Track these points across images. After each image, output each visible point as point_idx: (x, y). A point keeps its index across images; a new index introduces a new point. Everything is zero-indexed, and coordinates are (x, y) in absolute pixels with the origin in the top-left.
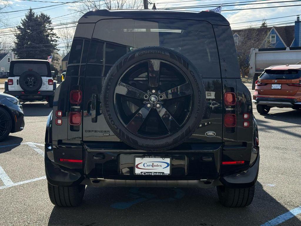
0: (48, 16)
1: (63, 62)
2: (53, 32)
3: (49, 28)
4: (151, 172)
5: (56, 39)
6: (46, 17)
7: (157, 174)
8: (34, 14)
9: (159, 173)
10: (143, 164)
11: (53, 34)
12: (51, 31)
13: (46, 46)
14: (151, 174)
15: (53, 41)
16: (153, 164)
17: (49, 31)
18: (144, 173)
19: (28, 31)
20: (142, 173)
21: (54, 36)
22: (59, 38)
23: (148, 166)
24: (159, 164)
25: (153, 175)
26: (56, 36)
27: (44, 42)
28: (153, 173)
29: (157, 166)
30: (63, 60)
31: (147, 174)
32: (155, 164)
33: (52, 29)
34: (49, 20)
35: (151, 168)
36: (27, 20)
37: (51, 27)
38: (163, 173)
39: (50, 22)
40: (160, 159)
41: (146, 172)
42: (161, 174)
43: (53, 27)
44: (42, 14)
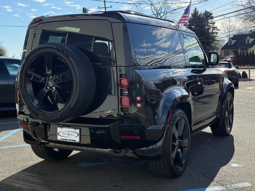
0: (211, 13)
1: (222, 51)
2: (214, 26)
3: (211, 22)
4: (67, 139)
5: (217, 31)
6: (209, 13)
7: (71, 141)
8: (198, 12)
9: (72, 140)
10: (62, 132)
11: (214, 28)
12: (213, 25)
13: (206, 38)
14: (67, 141)
15: (214, 33)
16: (69, 133)
17: (211, 25)
18: (63, 140)
19: (193, 27)
20: (61, 139)
21: (215, 29)
22: (220, 30)
23: (65, 134)
24: (73, 133)
25: (68, 141)
26: (217, 29)
27: (204, 35)
28: (68, 140)
29: (71, 135)
30: (222, 49)
31: (64, 140)
32: (70, 133)
33: (214, 23)
34: (212, 16)
35: (67, 136)
36: (192, 18)
37: (213, 22)
38: (75, 141)
39: (212, 18)
40: (73, 130)
41: (64, 139)
42: (74, 141)
43: (214, 21)
44: (206, 12)
